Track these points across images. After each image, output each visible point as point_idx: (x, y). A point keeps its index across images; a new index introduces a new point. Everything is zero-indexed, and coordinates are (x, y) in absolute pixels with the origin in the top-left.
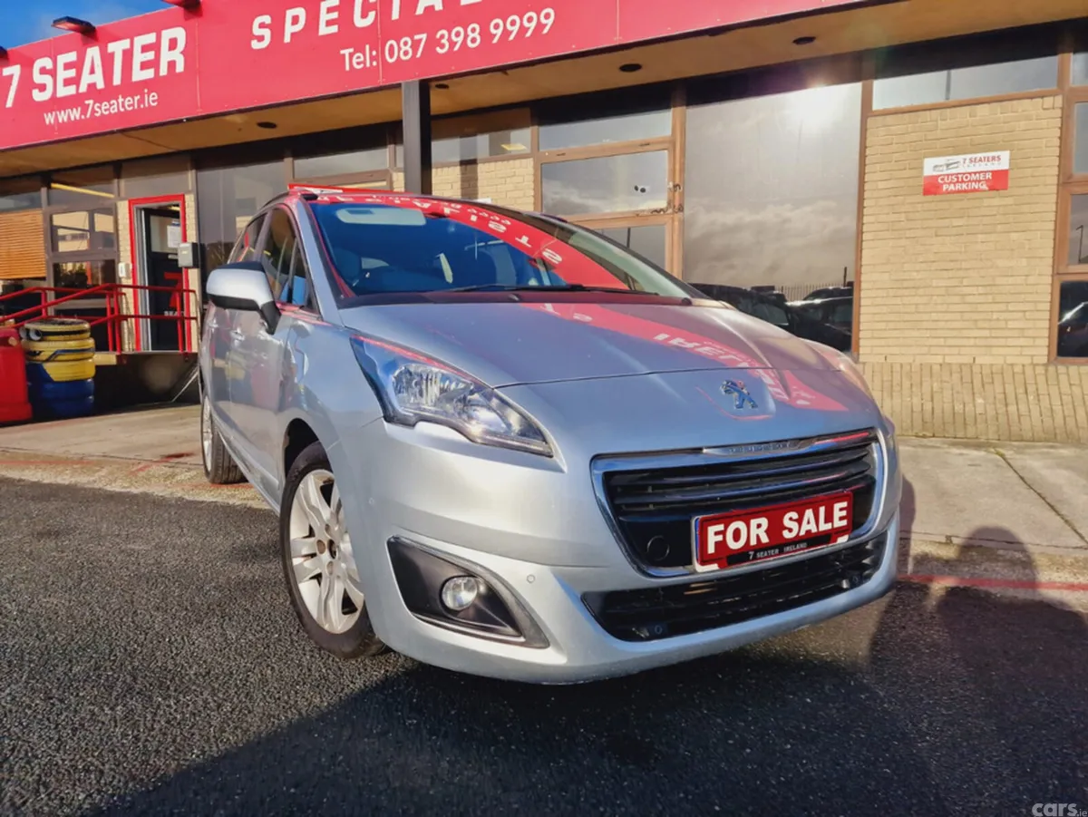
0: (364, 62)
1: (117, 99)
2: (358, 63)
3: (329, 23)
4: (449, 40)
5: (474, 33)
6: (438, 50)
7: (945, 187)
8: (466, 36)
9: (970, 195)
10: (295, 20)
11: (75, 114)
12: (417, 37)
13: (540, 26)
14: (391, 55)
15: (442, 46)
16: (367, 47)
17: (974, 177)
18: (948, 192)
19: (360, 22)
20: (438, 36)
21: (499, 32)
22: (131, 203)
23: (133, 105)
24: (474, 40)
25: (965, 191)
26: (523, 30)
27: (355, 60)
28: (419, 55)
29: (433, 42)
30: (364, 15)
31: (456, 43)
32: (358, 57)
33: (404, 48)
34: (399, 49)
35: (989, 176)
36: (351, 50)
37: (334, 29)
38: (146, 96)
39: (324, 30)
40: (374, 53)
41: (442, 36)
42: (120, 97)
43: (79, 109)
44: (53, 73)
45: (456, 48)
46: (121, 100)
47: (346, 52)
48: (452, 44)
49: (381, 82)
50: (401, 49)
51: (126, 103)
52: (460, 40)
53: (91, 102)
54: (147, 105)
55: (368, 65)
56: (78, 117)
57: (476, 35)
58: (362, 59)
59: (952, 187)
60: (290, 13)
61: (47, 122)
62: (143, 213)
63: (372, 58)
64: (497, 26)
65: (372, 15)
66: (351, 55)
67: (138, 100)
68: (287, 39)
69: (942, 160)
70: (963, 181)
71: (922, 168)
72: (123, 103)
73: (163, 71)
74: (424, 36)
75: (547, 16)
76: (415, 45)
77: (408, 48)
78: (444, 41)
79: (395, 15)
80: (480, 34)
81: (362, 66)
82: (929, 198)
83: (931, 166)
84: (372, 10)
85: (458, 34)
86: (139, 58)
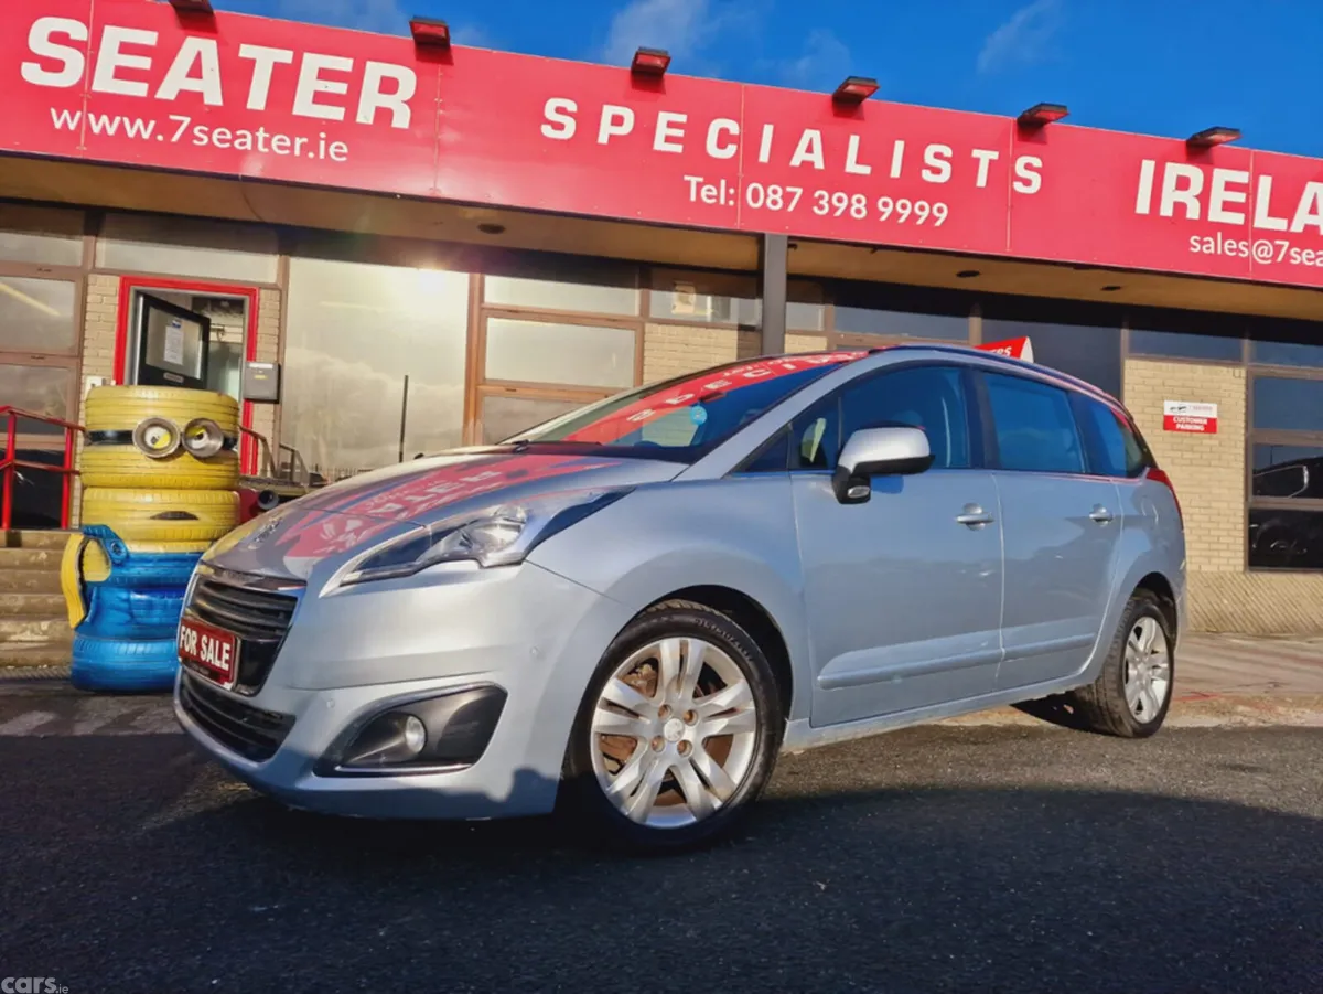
0: (718, 197)
1: (253, 130)
2: (709, 197)
3: (669, 139)
4: (830, 202)
5: (859, 206)
6: (816, 209)
7: (1178, 426)
8: (850, 205)
9: (1195, 435)
10: (618, 120)
11: (141, 129)
12: (789, 189)
13: (931, 218)
14: (755, 197)
15: (821, 208)
16: (723, 182)
17: (1196, 421)
18: (1180, 430)
19: (712, 149)
20: (817, 194)
21: (888, 211)
22: (128, 281)
23: (292, 148)
24: (858, 211)
25: (1191, 431)
26: (913, 217)
27: (704, 192)
28: (791, 208)
29: (808, 201)
30: (721, 144)
31: (837, 209)
32: (709, 190)
33: (772, 196)
34: (766, 196)
35: (1205, 422)
36: (701, 179)
37: (678, 148)
38: (322, 144)
39: (660, 145)
40: (732, 191)
41: (821, 197)
42: (262, 129)
43: (152, 124)
44: (90, 50)
45: (838, 213)
46: (261, 134)
47: (694, 180)
48: (833, 209)
49: (738, 226)
50: (771, 197)
51: (275, 142)
52: (843, 206)
53: (187, 120)
54: (322, 155)
55: (722, 201)
56: (146, 135)
57: (862, 206)
58: (714, 193)
59: (1182, 427)
60: (609, 111)
61: (58, 124)
62: (142, 299)
63: (728, 197)
64: (885, 204)
65: (731, 150)
66: (699, 186)
67: (303, 146)
68: (603, 139)
69: (1177, 404)
70: (1189, 423)
71: (1163, 409)
72: (267, 143)
73: (365, 115)
74: (799, 191)
75: (940, 210)
76: (788, 197)
77: (778, 197)
78: (824, 202)
79: (764, 157)
80: (866, 206)
81: (713, 201)
82: (1168, 432)
83: (1169, 407)
84: (732, 143)
85: (840, 200)
86: (308, 83)
